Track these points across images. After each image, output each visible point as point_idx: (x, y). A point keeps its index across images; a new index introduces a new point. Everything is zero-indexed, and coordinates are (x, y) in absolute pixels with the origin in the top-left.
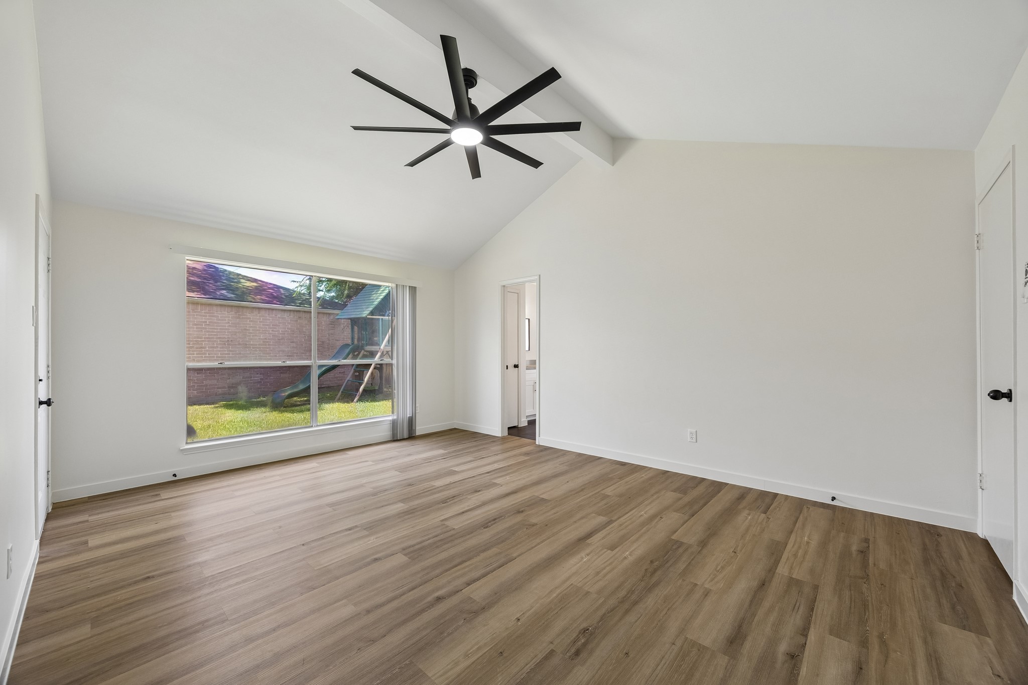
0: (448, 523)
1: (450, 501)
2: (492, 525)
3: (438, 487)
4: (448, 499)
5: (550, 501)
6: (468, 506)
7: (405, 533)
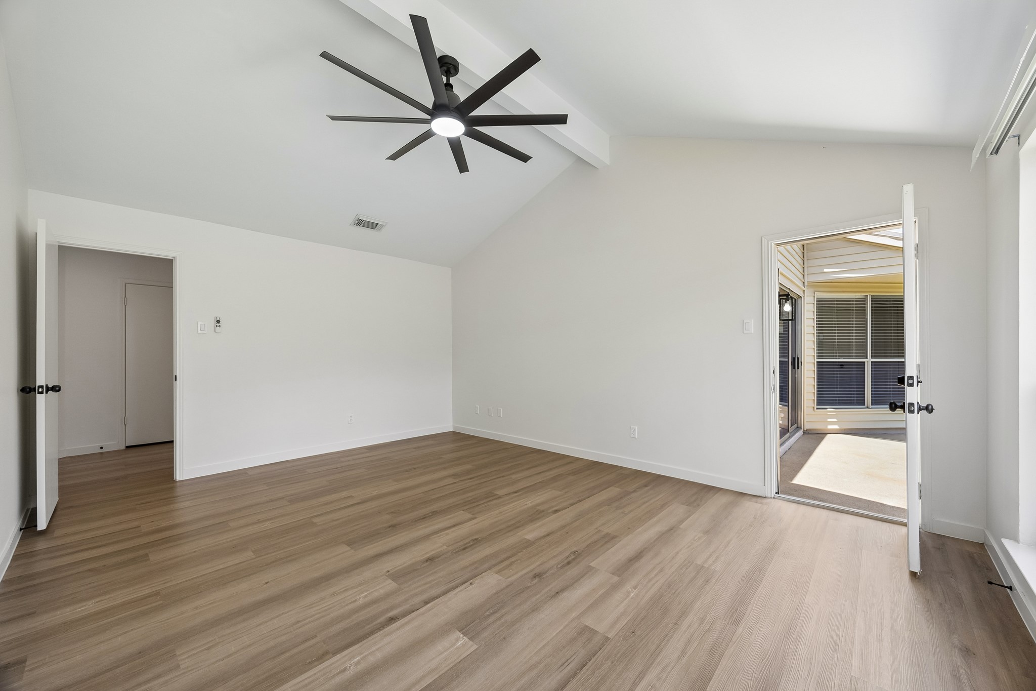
0: (469, 516)
1: (469, 542)
2: (429, 514)
3: (490, 568)
4: (472, 545)
5: (342, 542)
6: (447, 534)
7: (505, 508)
